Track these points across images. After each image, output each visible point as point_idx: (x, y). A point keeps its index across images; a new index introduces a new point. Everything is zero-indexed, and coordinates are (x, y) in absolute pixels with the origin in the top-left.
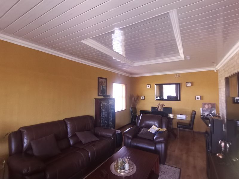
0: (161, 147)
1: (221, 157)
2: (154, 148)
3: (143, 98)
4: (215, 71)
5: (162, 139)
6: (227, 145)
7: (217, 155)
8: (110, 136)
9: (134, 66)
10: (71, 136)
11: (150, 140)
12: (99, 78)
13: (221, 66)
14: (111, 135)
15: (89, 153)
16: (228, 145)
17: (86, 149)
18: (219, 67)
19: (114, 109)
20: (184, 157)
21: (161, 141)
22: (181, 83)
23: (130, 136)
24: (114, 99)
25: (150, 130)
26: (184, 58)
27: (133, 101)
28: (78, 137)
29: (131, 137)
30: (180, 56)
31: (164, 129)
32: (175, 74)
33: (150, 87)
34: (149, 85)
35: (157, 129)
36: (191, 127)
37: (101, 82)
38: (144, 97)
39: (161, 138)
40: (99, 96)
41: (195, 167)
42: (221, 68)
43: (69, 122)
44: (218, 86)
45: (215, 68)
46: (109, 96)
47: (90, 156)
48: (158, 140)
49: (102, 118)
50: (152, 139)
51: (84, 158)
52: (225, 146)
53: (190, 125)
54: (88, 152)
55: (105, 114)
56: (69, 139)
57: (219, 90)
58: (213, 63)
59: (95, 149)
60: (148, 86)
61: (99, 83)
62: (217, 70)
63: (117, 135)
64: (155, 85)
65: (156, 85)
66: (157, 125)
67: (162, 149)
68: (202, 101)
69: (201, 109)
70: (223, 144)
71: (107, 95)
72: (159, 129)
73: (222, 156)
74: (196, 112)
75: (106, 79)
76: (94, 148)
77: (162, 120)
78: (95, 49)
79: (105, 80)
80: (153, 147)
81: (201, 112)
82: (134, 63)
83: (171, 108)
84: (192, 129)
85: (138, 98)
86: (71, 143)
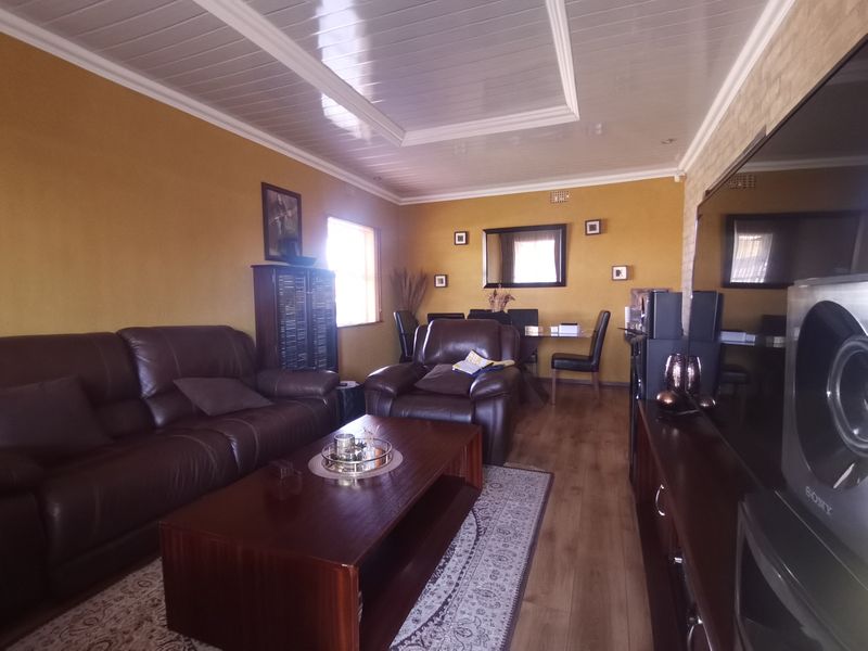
0: (492, 413)
1: (668, 401)
2: (469, 418)
3: (441, 281)
4: (677, 179)
5: (496, 387)
6: (689, 369)
7: (658, 397)
8: (317, 394)
9: (403, 145)
10: (153, 392)
11: (461, 396)
12: (265, 187)
13: (695, 157)
14: (321, 390)
15: (230, 442)
16: (691, 371)
17: (221, 431)
18: (689, 161)
19: (332, 313)
20: (566, 447)
21: (495, 391)
22: (571, 224)
23: (388, 388)
24: (330, 276)
25: (459, 366)
26: (578, 116)
27: (406, 292)
28: (183, 395)
29: (391, 390)
30: (565, 103)
31: (508, 362)
32: (550, 194)
33: (467, 243)
34: (464, 234)
35: (484, 363)
36: (594, 362)
37: (278, 202)
38: (446, 277)
39: (496, 383)
40: (268, 257)
41: (596, 467)
42: (693, 167)
43: (139, 342)
44: (682, 230)
45: (675, 169)
46: (312, 261)
47: (235, 452)
48: (483, 391)
49: (286, 339)
50: (465, 392)
51: (211, 456)
52: (684, 373)
53: (591, 358)
54: (227, 437)
55: (298, 326)
56: (149, 402)
57: (685, 242)
58: (671, 140)
59: (255, 430)
60: (460, 238)
61: (268, 209)
62: (681, 177)
63: (344, 395)
64: (484, 234)
65: (488, 232)
66: (485, 353)
67: (495, 421)
68: (632, 284)
69: (627, 309)
70: (677, 370)
71: (304, 255)
72: (491, 362)
73: (673, 397)
74: (609, 313)
75: (298, 197)
76: (251, 426)
77: (499, 333)
78: (237, 36)
79: (294, 200)
80: (467, 414)
81: (627, 320)
82: (405, 132)
83: (536, 311)
84: (596, 369)
85: (424, 283)
86: (159, 420)
